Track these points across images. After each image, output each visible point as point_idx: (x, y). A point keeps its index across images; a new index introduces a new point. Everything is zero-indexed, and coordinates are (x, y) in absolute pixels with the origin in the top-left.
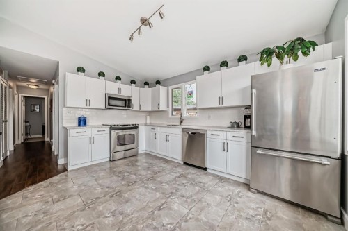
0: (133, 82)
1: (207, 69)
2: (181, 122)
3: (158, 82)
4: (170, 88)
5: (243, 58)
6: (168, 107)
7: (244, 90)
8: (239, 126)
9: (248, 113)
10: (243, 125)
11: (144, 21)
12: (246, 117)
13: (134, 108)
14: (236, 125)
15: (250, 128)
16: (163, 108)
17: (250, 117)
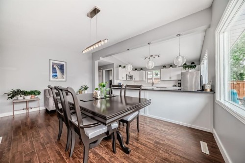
1: (164, 67)
2: (153, 85)
3: (141, 69)
4: (147, 71)
6: (146, 79)
7: (178, 75)
9: (179, 82)
10: (177, 86)
11: (152, 56)
12: (179, 83)
13: (133, 80)
14: (175, 86)
15: (180, 86)
16: (144, 79)
17: (180, 83)
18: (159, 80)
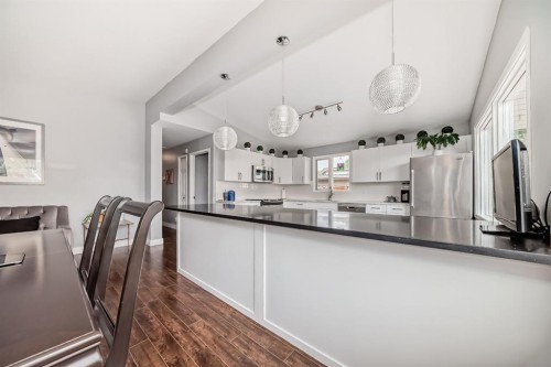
0: (272, 151)
1: (362, 143)
2: (330, 197)
3: (300, 152)
4: (314, 158)
5: (400, 137)
6: (312, 179)
7: (401, 167)
8: (395, 201)
9: (406, 188)
10: (399, 200)
11: (318, 108)
12: (403, 192)
13: (276, 181)
14: (392, 199)
15: (408, 201)
16: (307, 181)
17: (408, 192)
18: (348, 184)
